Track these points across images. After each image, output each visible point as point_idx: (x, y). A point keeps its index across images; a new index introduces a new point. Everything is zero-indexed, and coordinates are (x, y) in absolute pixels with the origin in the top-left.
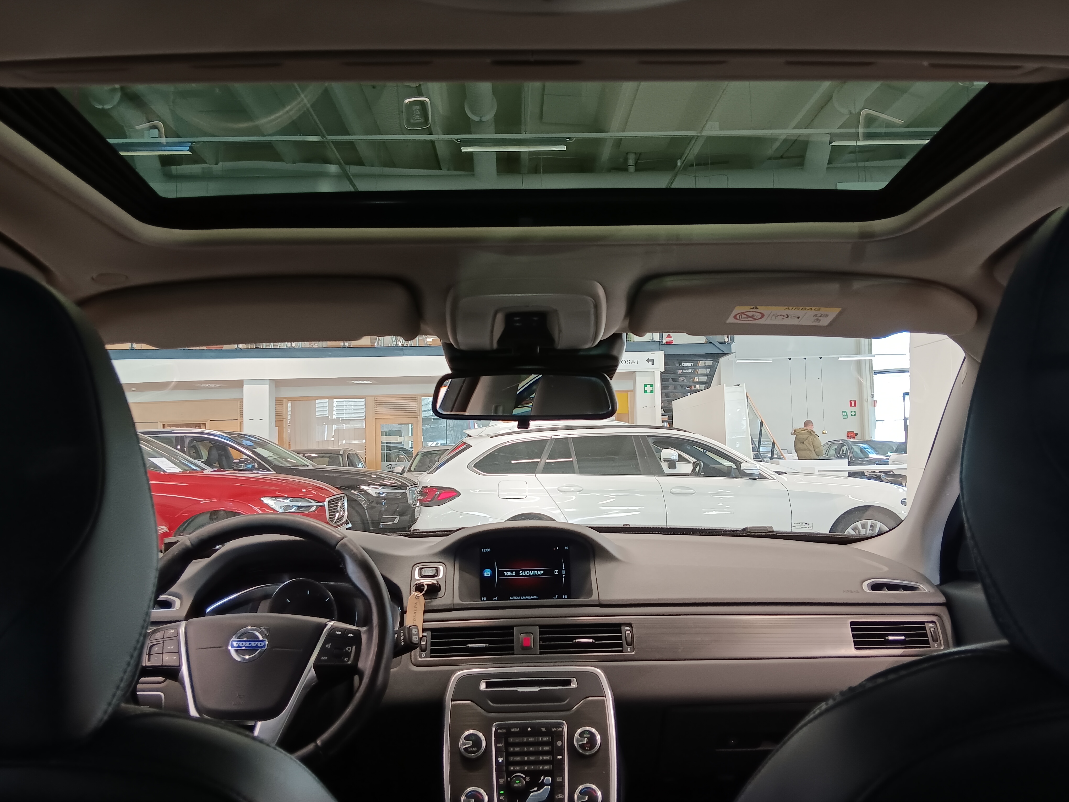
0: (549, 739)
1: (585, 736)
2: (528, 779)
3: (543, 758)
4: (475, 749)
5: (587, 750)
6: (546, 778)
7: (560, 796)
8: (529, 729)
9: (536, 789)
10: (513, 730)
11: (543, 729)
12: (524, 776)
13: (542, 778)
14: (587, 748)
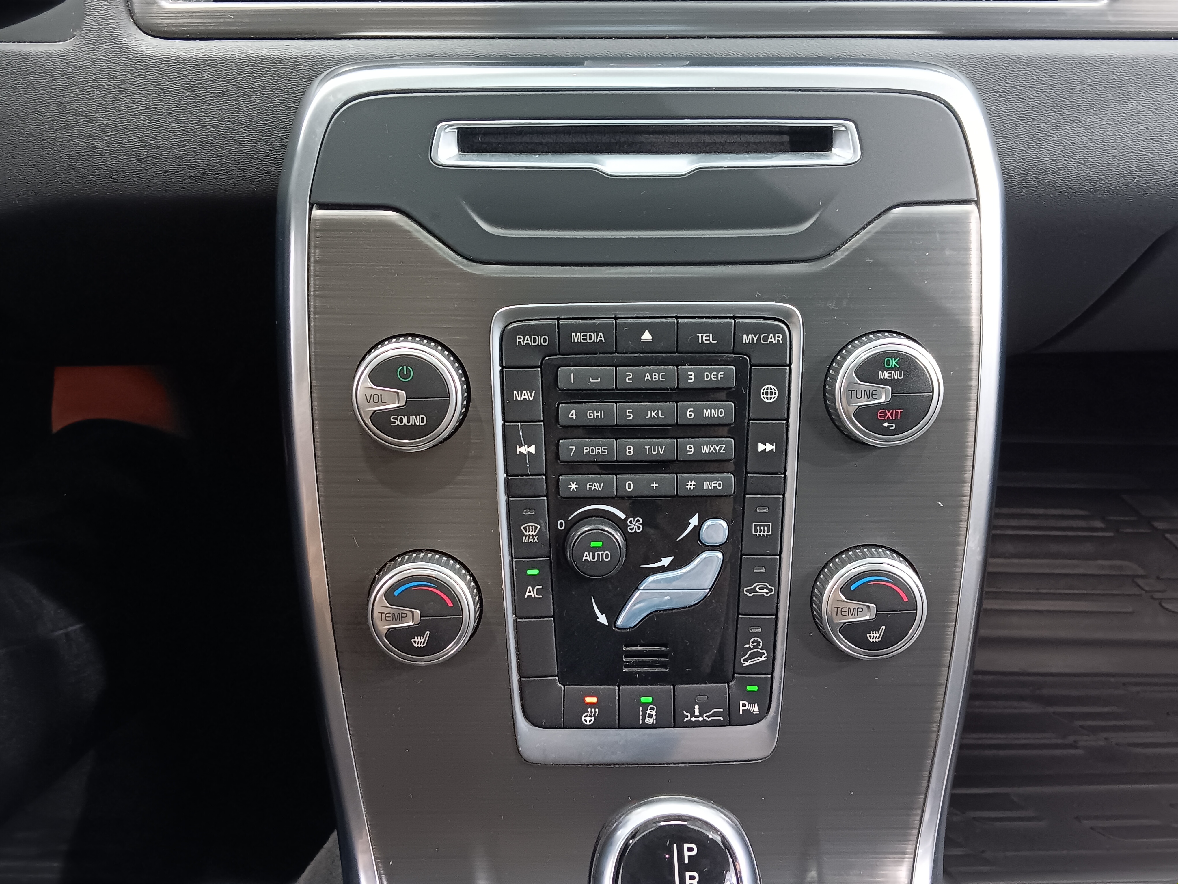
0: (727, 376)
1: (883, 375)
2: (635, 525)
3: (698, 450)
4: (417, 420)
5: (887, 432)
6: (708, 523)
7: (762, 589)
8: (647, 336)
9: (666, 561)
10: (577, 337)
11: (705, 338)
12: (622, 516)
13: (694, 521)
14: (886, 425)
